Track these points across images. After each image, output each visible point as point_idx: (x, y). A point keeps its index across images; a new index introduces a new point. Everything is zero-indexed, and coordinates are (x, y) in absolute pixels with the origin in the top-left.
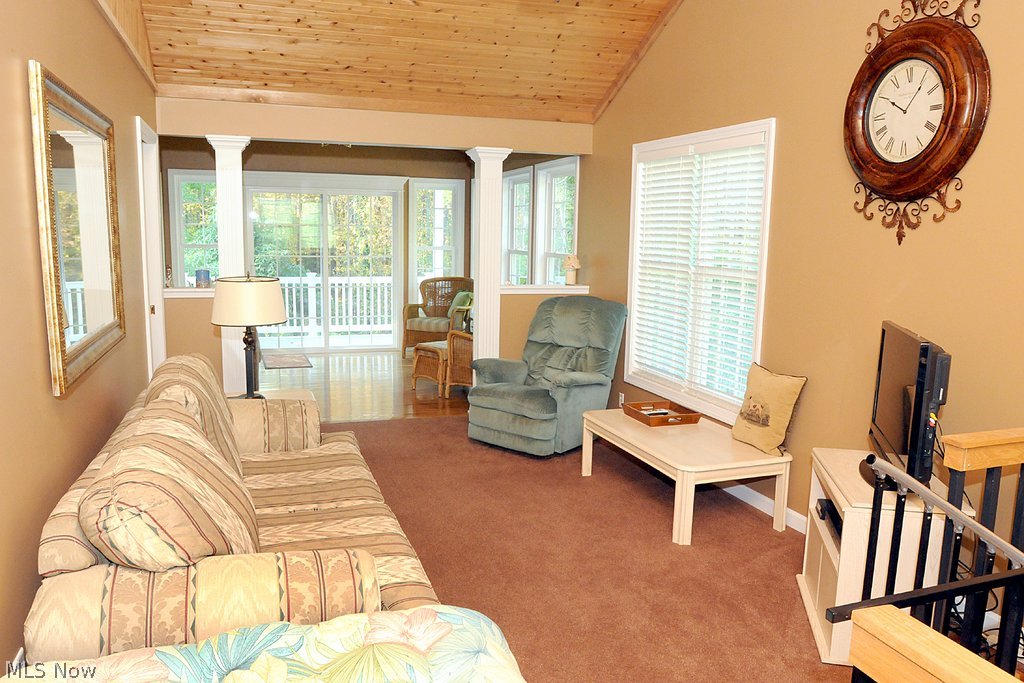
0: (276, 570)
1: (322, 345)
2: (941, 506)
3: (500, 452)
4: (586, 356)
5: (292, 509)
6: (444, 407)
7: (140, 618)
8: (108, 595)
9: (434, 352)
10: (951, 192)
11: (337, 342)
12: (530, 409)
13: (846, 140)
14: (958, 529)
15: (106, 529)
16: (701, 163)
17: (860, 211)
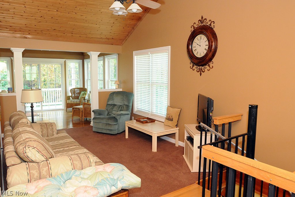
0: (69, 159)
1: (41, 109)
2: (214, 132)
3: (102, 134)
4: (124, 107)
5: (57, 150)
6: (82, 124)
7: (38, 174)
8: (28, 169)
9: (79, 109)
10: (211, 64)
11: (44, 108)
12: (110, 122)
13: (187, 52)
14: (218, 137)
15: (26, 153)
16: (152, 56)
17: (191, 68)
